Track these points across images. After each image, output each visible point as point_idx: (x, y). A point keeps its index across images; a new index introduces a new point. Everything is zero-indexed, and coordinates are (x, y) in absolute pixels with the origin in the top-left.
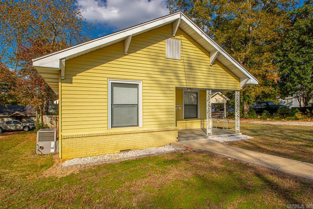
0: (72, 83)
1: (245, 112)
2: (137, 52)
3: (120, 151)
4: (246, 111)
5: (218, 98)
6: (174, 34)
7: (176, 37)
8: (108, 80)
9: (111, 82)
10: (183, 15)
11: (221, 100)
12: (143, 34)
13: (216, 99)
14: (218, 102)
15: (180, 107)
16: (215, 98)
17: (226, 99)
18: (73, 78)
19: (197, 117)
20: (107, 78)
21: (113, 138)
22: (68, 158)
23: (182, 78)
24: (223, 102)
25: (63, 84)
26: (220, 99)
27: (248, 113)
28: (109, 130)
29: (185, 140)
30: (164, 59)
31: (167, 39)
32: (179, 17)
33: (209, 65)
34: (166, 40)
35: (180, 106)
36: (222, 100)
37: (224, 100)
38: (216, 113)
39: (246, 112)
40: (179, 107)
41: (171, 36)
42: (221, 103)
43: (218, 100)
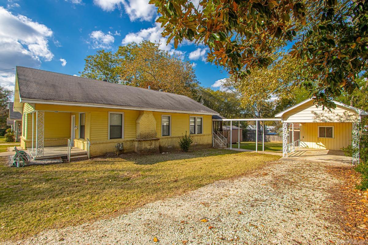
13: (315, 114)
14: (322, 120)
16: (312, 112)
36: (342, 114)
37: (349, 116)
42: (336, 121)
43: (323, 116)
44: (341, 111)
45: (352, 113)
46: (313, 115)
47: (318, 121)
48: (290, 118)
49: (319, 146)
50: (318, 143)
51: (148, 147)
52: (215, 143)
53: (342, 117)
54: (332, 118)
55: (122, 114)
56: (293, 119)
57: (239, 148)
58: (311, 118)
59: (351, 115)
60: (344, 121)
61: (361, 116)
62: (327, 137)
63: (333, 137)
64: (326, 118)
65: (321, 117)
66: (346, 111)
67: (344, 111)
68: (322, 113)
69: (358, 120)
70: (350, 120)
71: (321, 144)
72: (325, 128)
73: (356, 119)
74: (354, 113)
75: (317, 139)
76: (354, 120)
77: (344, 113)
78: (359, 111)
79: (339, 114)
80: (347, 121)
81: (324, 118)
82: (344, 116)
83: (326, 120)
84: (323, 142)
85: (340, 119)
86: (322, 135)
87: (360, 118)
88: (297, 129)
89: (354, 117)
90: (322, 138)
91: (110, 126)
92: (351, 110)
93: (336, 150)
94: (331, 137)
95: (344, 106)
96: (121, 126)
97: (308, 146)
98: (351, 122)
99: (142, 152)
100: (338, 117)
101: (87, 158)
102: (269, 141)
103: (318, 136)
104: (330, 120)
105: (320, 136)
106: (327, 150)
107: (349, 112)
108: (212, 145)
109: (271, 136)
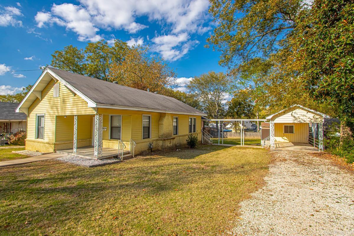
2: (45, 98)
3: (36, 151)
6: (55, 81)
7: (58, 82)
9: (37, 115)
13: (294, 117)
16: (292, 115)
18: (30, 115)
23: (59, 109)
26: (304, 115)
30: (53, 98)
34: (54, 86)
44: (311, 115)
45: (318, 117)
46: (292, 118)
47: (296, 122)
48: (276, 120)
49: (284, 140)
50: (283, 138)
51: (169, 145)
52: (204, 140)
53: (312, 120)
54: (305, 120)
55: (150, 117)
56: (278, 120)
57: (223, 143)
58: (291, 120)
59: (317, 118)
60: (313, 122)
61: (325, 119)
62: (290, 133)
63: (294, 133)
64: (301, 120)
65: (298, 119)
66: (315, 115)
67: (313, 115)
68: (299, 117)
69: (322, 122)
70: (317, 121)
71: (286, 138)
72: (288, 126)
73: (321, 121)
74: (319, 117)
75: (282, 134)
76: (320, 122)
77: (313, 117)
78: (324, 115)
79: (310, 118)
80: (315, 122)
81: (300, 120)
82: (313, 119)
83: (302, 121)
84: (287, 136)
85: (311, 121)
86: (286, 132)
87: (323, 120)
88: (267, 127)
89: (319, 119)
90: (286, 134)
91: (143, 127)
92: (318, 115)
93: (296, 142)
94: (293, 133)
95: (314, 112)
96: (149, 128)
97: (276, 140)
98: (317, 122)
99: (166, 149)
100: (309, 120)
101: (132, 157)
102: (227, 137)
103: (284, 132)
104: (304, 121)
105: (285, 132)
106: (289, 142)
107: (316, 115)
108: (202, 142)
109: (228, 133)
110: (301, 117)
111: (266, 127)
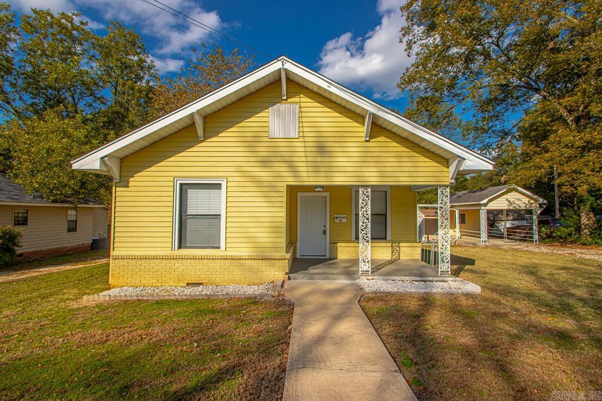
0: (128, 187)
1: (583, 230)
2: (220, 135)
3: (187, 284)
4: (586, 228)
5: (513, 200)
6: (284, 96)
7: (289, 100)
8: (175, 181)
9: (179, 182)
10: (288, 61)
11: (524, 203)
12: (231, 106)
13: (509, 201)
14: (514, 207)
15: (345, 218)
16: (507, 199)
17: (536, 201)
18: (130, 180)
19: (385, 238)
20: (173, 178)
21: (178, 264)
22: (117, 284)
23: (301, 169)
24: (528, 207)
25: (118, 189)
26: (519, 200)
27: (591, 233)
28: (173, 252)
29: (306, 278)
30: (267, 139)
31: (272, 106)
32: (281, 66)
33: (363, 139)
34: (270, 108)
35: (345, 216)
36: (527, 202)
37: (532, 204)
38: (518, 229)
39: (585, 231)
40: (342, 219)
41: (279, 99)
42: (523, 208)
43: (514, 203)
44: (526, 200)
45: (532, 202)
46: (507, 202)
47: (511, 208)
54: (520, 205)
56: (491, 206)
58: (506, 205)
66: (530, 199)
67: (528, 199)
68: (513, 201)
69: (537, 207)
70: (531, 207)
76: (534, 207)
81: (515, 205)
82: (528, 204)
89: (534, 204)
92: (534, 199)
100: (524, 205)
104: (520, 207)
110: (517, 202)
111: (430, 216)
